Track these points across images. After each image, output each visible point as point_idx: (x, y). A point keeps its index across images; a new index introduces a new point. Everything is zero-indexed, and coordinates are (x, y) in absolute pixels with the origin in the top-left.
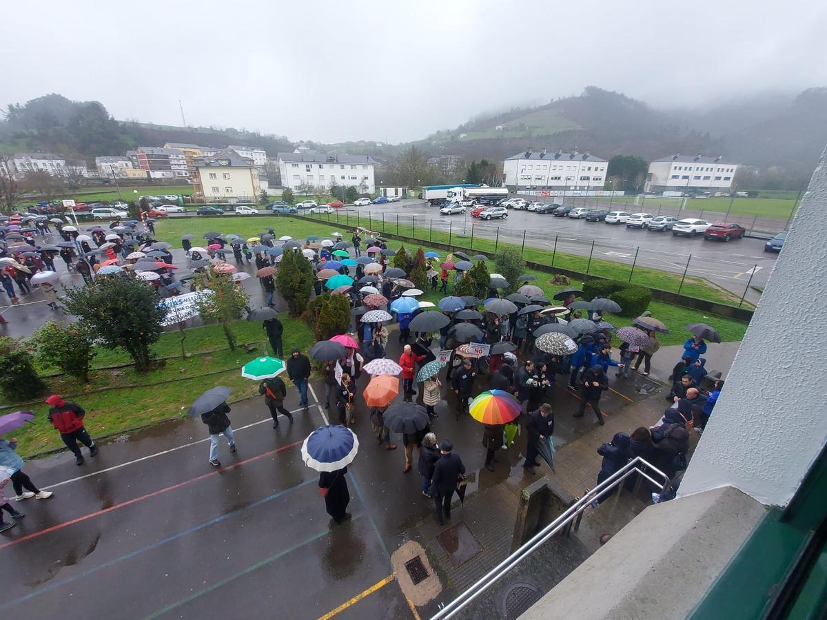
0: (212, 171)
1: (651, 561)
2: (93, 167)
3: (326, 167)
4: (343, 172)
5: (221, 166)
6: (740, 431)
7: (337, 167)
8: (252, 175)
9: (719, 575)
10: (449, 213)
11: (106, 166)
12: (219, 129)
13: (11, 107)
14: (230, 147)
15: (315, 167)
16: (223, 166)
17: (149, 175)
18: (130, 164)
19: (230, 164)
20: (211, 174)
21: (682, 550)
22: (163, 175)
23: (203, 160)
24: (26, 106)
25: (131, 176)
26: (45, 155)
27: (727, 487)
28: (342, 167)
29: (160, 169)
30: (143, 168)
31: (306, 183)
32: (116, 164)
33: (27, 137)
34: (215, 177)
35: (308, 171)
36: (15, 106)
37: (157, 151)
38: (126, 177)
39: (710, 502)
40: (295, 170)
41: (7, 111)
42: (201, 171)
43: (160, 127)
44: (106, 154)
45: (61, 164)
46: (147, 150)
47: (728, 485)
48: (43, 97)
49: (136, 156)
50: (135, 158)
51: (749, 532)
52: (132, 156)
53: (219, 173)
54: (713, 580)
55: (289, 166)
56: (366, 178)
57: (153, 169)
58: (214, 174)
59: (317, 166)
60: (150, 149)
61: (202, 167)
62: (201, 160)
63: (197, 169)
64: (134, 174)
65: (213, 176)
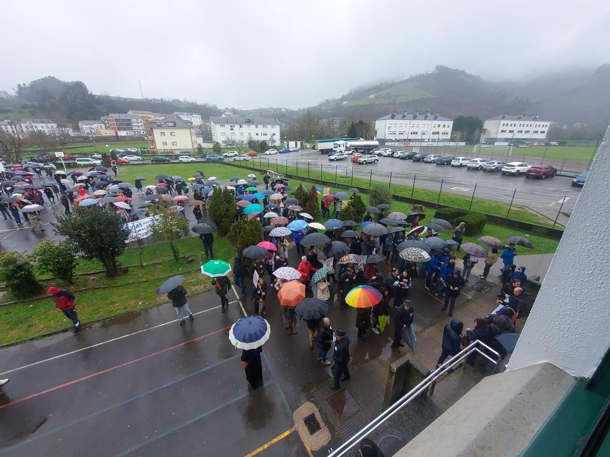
0: (163, 131)
1: (487, 418)
2: (77, 128)
3: (245, 126)
4: (257, 130)
6: (554, 321)
7: (253, 126)
8: (191, 132)
9: (540, 429)
10: (335, 159)
11: (86, 127)
12: (167, 100)
13: (19, 86)
14: (175, 113)
15: (237, 127)
16: (170, 126)
17: (116, 134)
18: (103, 126)
19: (175, 126)
20: (161, 133)
21: (511, 410)
22: (127, 133)
23: (156, 122)
24: (30, 85)
25: (104, 135)
26: (43, 120)
27: (544, 363)
28: (257, 127)
29: (125, 129)
30: (113, 128)
31: (230, 138)
32: (93, 126)
33: (30, 107)
34: (164, 135)
35: (232, 129)
36: (22, 86)
37: (123, 116)
38: (99, 136)
39: (532, 374)
40: (222, 129)
41: (17, 89)
42: (154, 130)
43: (125, 99)
44: (86, 119)
45: (55, 127)
46: (116, 116)
47: (545, 361)
48: (42, 79)
49: (108, 120)
50: (107, 122)
51: (562, 397)
52: (105, 120)
53: (167, 132)
54: (535, 433)
55: (218, 126)
56: (274, 135)
57: (120, 129)
58: (164, 133)
59: (238, 126)
60: (118, 115)
61: (155, 128)
62: (154, 123)
63: (152, 129)
64: (106, 133)
65: (163, 134)
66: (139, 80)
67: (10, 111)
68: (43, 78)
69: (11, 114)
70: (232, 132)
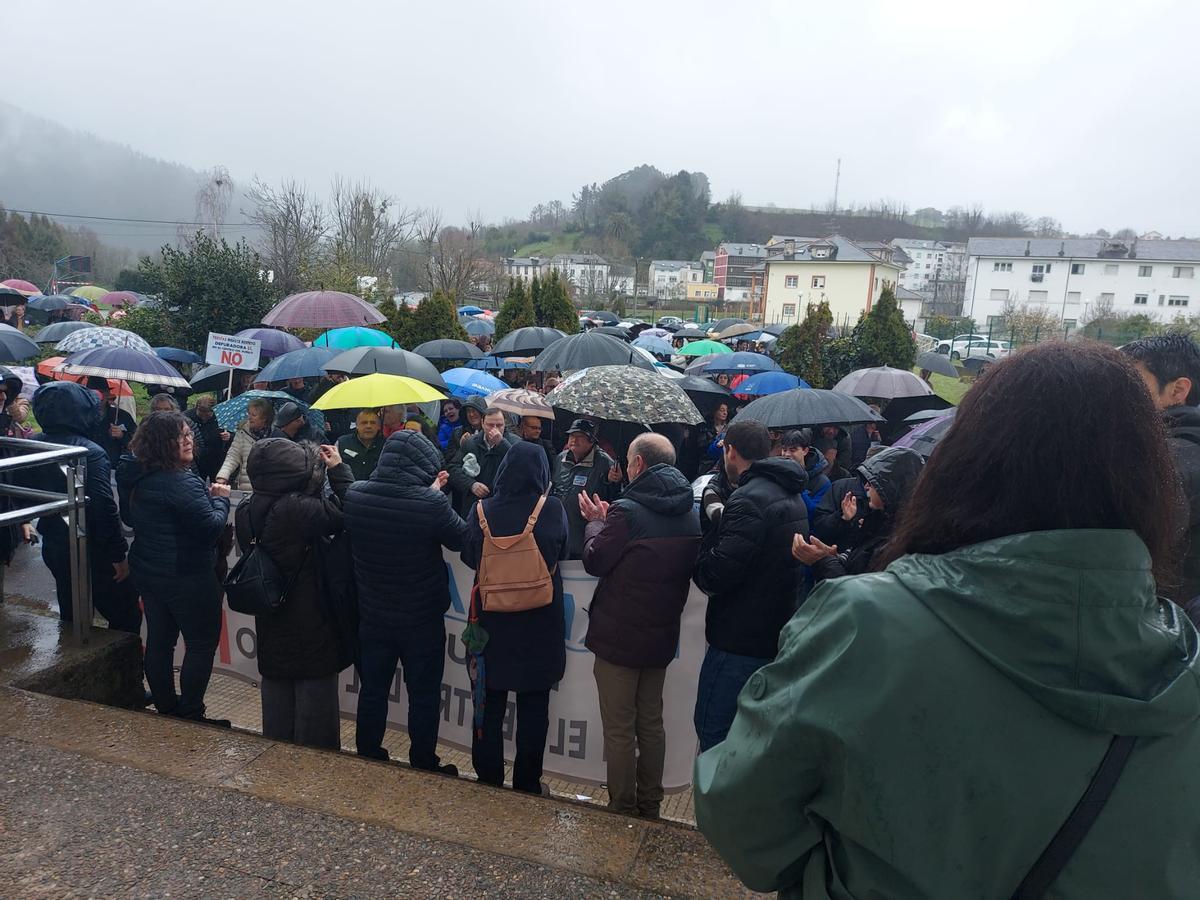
0: (792, 271)
2: (642, 279)
3: (1093, 269)
4: (1143, 285)
5: (814, 259)
7: (1130, 271)
11: (664, 277)
12: (899, 212)
13: (585, 189)
14: (897, 242)
15: (1060, 272)
16: (819, 260)
17: (721, 292)
18: (700, 275)
19: (833, 257)
20: (789, 278)
22: (745, 295)
23: (782, 249)
24: (604, 186)
25: (691, 295)
26: (588, 257)
28: (1145, 271)
29: (743, 284)
30: (717, 281)
32: (675, 274)
34: (795, 284)
35: (1034, 279)
36: (590, 188)
37: (750, 250)
38: (682, 297)
40: (1003, 279)
41: (579, 196)
42: (772, 270)
43: (784, 211)
44: (672, 258)
45: (605, 272)
46: (731, 249)
49: (714, 260)
50: (711, 264)
52: (708, 260)
53: (805, 275)
55: (987, 267)
57: (731, 284)
58: (796, 278)
59: (1066, 268)
60: (738, 246)
61: (778, 263)
62: (778, 250)
63: (768, 265)
64: (698, 293)
65: (792, 280)
66: (839, 161)
67: (545, 239)
68: (632, 169)
69: (544, 245)
70: (1036, 286)
